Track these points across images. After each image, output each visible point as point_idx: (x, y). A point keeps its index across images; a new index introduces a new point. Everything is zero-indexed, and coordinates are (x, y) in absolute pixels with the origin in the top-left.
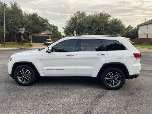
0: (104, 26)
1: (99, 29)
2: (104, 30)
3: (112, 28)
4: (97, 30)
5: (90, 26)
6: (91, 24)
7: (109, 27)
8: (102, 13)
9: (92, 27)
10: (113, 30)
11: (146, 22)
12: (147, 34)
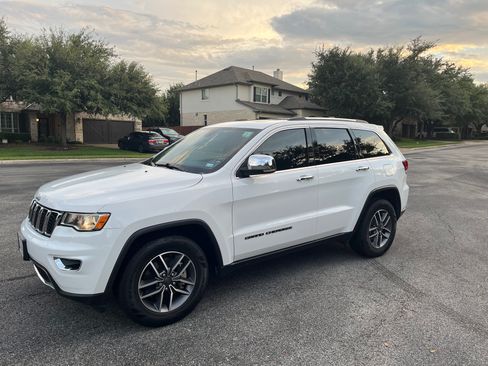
0: (99, 83)
1: (82, 93)
2: (100, 97)
3: (128, 92)
4: (76, 97)
5: (44, 78)
6: (47, 70)
7: (115, 89)
8: (79, 37)
9: (53, 83)
10: (131, 100)
11: (198, 82)
12: (206, 116)
